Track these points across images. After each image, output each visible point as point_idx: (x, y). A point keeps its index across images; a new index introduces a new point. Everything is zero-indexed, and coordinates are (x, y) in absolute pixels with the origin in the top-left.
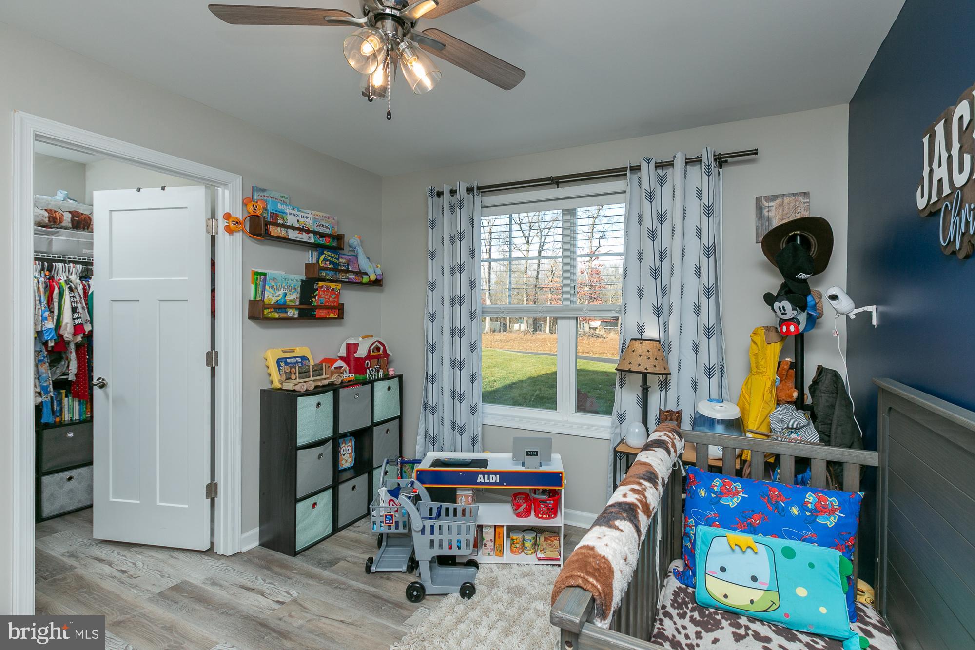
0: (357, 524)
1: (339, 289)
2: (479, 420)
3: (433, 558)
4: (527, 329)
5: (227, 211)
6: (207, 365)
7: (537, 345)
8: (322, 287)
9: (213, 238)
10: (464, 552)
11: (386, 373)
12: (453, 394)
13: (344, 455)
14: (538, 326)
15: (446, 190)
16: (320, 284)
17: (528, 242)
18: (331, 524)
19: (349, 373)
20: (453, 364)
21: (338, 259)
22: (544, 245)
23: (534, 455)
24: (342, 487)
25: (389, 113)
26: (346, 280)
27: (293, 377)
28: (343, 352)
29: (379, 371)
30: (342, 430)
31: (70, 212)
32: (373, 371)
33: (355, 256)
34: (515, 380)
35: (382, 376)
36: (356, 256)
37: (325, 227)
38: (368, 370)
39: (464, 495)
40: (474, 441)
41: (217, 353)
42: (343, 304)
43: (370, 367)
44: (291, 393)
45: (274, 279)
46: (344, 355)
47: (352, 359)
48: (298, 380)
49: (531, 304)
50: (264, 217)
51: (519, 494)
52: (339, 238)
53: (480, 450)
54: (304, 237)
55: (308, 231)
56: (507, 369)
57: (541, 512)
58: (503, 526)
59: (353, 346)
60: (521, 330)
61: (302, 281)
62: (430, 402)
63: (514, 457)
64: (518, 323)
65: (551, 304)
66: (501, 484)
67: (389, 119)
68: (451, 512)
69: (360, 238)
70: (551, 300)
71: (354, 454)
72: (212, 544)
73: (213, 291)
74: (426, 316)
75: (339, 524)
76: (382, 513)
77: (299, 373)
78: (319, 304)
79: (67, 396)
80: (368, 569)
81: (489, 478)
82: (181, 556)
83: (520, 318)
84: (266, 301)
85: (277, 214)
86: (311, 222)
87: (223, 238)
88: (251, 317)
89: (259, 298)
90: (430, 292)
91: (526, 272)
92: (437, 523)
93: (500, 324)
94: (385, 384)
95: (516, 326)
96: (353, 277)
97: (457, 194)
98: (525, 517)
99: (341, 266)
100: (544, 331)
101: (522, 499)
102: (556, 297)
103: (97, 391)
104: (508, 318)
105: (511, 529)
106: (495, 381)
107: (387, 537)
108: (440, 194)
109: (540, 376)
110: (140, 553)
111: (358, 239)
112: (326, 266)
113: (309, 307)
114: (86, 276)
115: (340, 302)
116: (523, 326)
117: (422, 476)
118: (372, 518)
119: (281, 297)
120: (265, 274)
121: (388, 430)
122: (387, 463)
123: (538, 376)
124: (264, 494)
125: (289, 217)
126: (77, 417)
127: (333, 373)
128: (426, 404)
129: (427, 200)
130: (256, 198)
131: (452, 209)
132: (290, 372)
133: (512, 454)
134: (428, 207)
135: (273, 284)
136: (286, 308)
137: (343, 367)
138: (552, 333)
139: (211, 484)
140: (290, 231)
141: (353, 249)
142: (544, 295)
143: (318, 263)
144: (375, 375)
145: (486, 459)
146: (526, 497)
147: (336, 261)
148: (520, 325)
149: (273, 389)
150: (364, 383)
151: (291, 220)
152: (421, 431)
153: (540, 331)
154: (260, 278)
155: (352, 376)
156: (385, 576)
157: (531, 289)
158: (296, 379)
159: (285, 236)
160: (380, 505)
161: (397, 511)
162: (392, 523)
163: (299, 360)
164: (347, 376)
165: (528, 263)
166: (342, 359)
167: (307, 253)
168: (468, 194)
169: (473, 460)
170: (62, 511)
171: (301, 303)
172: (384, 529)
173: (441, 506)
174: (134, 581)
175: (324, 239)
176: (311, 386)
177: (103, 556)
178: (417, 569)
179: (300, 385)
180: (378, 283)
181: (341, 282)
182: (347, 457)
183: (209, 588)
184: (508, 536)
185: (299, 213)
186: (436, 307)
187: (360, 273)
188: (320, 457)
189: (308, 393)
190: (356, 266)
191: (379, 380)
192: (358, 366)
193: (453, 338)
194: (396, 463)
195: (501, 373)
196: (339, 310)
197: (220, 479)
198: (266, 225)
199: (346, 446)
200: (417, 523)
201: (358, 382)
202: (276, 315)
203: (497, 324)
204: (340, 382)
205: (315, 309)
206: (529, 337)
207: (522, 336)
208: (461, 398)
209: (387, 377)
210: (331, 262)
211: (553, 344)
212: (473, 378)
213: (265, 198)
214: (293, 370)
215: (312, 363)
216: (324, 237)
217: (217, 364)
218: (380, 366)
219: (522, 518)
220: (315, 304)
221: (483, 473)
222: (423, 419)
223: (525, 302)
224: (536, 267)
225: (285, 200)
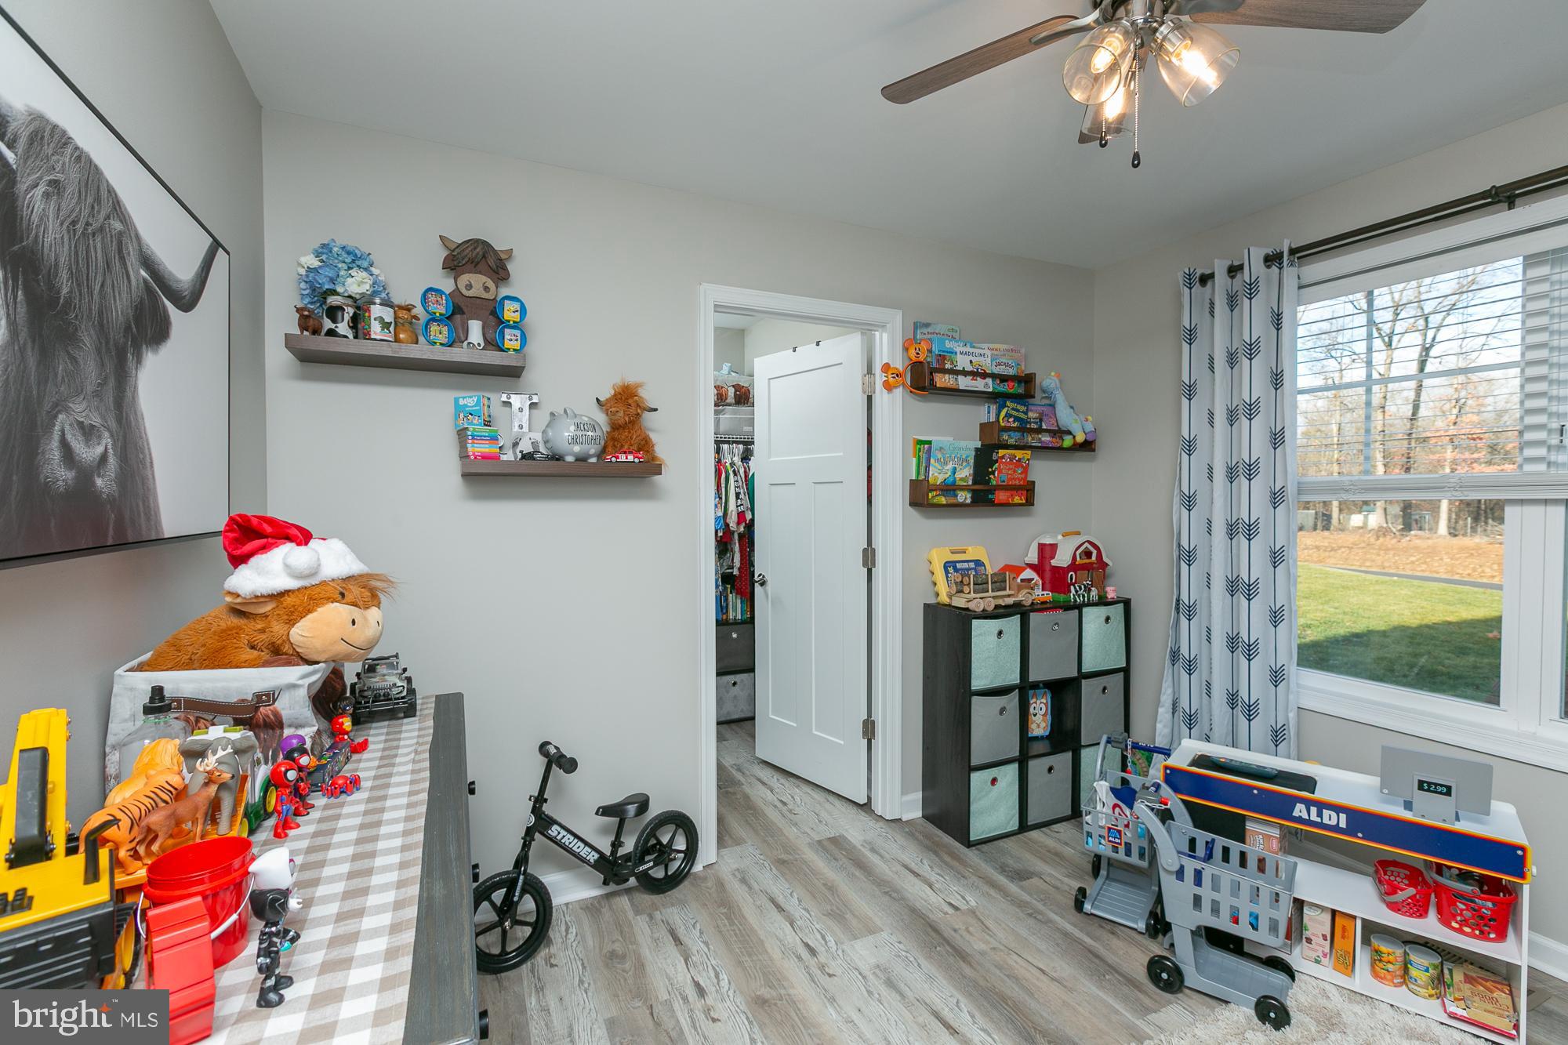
0: (1055, 827)
1: (1028, 460)
2: (1291, 697)
3: (1199, 927)
4: (1385, 525)
5: (885, 361)
6: (864, 566)
7: (1413, 559)
8: (1003, 457)
9: (870, 398)
10: (1266, 939)
11: (1102, 594)
12: (1233, 642)
13: (1035, 715)
14: (1416, 520)
15: (1220, 269)
16: (1001, 452)
17: (1390, 345)
18: (1017, 816)
19: (1043, 590)
20: (1233, 586)
21: (1026, 413)
22: (1432, 346)
23: (1441, 793)
24: (1033, 764)
25: (1136, 156)
26: (1037, 444)
27: (966, 589)
28: (1033, 557)
29: (1090, 590)
30: (1032, 678)
31: (733, 386)
32: (1080, 589)
33: (1050, 405)
34: (1360, 627)
35: (1096, 598)
36: (1053, 406)
37: (1007, 365)
38: (1072, 587)
39: (1262, 836)
40: (1277, 736)
41: (873, 551)
42: (1034, 482)
43: (1076, 583)
44: (964, 612)
45: (941, 448)
46: (1035, 561)
47: (1047, 568)
48: (973, 595)
49: (1397, 474)
50: (928, 363)
51: (1395, 864)
52: (1028, 380)
53: (1292, 756)
54: (980, 385)
55: (984, 375)
56: (1337, 605)
57: (1459, 918)
58: (1354, 918)
59: (1048, 548)
60: (1370, 527)
61: (977, 450)
62: (1184, 651)
63: (1383, 786)
64: (1360, 512)
65: (1453, 470)
66: (1350, 831)
67: (1135, 166)
68: (1235, 857)
69: (1058, 375)
70: (1454, 462)
71: (1049, 717)
72: (869, 798)
73: (870, 468)
74: (1176, 500)
75: (1029, 819)
76: (1103, 823)
77: (974, 584)
78: (1000, 483)
79: (731, 593)
80: (1079, 906)
81: (1320, 815)
82: (837, 802)
83: (1366, 503)
84: (931, 481)
85: (944, 356)
86: (989, 360)
87: (882, 398)
88: (913, 504)
89: (922, 477)
90: (1185, 457)
91: (1383, 407)
92: (1209, 870)
93: (1316, 514)
94: (1101, 612)
95: (1356, 520)
96: (1048, 439)
97: (1243, 273)
98: (1411, 916)
99: (1030, 423)
100: (1433, 529)
101: (1402, 876)
102: (1467, 455)
103: (758, 588)
104: (1335, 504)
105: (1371, 929)
106: (1309, 626)
107: (1109, 864)
108: (1205, 279)
109: (1427, 626)
110: (798, 787)
111: (1055, 378)
112: (1009, 425)
113: (986, 488)
114: (746, 457)
115: (1029, 479)
116: (1375, 519)
117: (1174, 777)
118: (1085, 825)
119: (949, 474)
120: (929, 443)
121: (1104, 689)
122: (1108, 742)
123: (1420, 627)
124: (928, 748)
125: (959, 358)
126: (739, 617)
127: (1019, 588)
128: (1175, 655)
129: (1179, 295)
130: (918, 337)
131: (1232, 302)
132: (962, 582)
133: (1379, 779)
134: (1181, 306)
135: (939, 456)
136: (954, 490)
137: (1033, 579)
138: (1456, 536)
139: (868, 720)
140: (960, 378)
141: (1048, 395)
142: (1434, 453)
143: (998, 421)
144: (1084, 596)
145: (1313, 776)
146: (1414, 876)
147: (1023, 416)
148: (1366, 517)
149: (938, 603)
150: (1067, 607)
151: (962, 363)
152: (1166, 699)
153: (1421, 529)
154: (924, 449)
155: (1048, 595)
156: (1109, 926)
157: (1396, 443)
158: (970, 593)
159: (954, 386)
160: (1098, 808)
161: (1127, 826)
162: (1120, 844)
163: (972, 565)
164: (1040, 594)
165: (1389, 390)
166: (1032, 566)
167: (982, 408)
168: (1269, 267)
169: (1280, 772)
170: (728, 718)
171: (975, 482)
172: (1105, 849)
173: (1213, 840)
174: (792, 817)
175: (1006, 384)
176: (990, 605)
177: (765, 779)
178: (1164, 935)
179: (975, 601)
180: (1088, 446)
181: (1030, 448)
182: (1038, 719)
183: (868, 854)
184: (1366, 941)
185: (971, 350)
186: (1198, 483)
187: (1060, 432)
188: (1002, 711)
189: (985, 615)
190: (1053, 421)
191: (1090, 604)
192: (1057, 579)
193: (1231, 539)
194: (1123, 746)
195: (1322, 611)
196: (1027, 491)
197: (878, 716)
198: (931, 374)
199: (1038, 702)
200: (1169, 856)
201: (1058, 604)
202: (943, 500)
203: (1307, 514)
204: (1030, 602)
205: (993, 490)
206: (1390, 542)
207: (1372, 540)
208: (1250, 652)
209: (1103, 602)
210: (1017, 419)
211: (1457, 559)
212: (1276, 617)
213: (929, 336)
214: (966, 580)
215: (990, 571)
216: (1006, 381)
217: (874, 565)
218: (1091, 581)
219: (1404, 914)
220: (994, 483)
221: (1308, 803)
222: (1170, 678)
223: (1380, 470)
224: (1412, 395)
225: (954, 334)
